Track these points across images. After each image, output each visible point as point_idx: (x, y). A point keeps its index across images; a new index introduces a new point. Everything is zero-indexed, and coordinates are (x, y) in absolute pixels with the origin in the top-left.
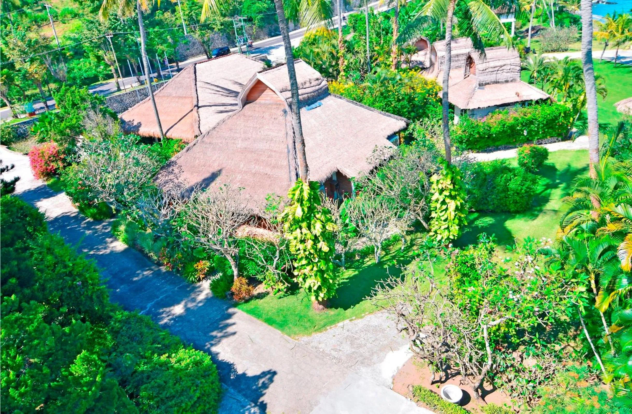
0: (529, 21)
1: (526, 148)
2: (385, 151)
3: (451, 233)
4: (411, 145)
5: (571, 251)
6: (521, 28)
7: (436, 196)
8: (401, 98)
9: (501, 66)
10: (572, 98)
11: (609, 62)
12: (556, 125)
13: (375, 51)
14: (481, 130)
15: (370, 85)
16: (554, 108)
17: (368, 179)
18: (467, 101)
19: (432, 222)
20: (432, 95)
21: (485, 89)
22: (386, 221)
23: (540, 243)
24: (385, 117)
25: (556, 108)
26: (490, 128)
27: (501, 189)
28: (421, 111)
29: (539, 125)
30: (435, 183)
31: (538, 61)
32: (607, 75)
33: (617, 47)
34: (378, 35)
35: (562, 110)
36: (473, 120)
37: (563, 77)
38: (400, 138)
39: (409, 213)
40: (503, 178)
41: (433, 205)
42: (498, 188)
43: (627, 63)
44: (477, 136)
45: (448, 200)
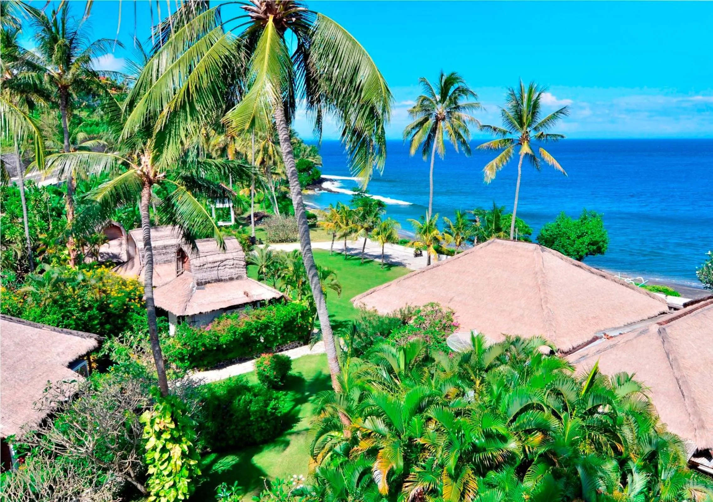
0: (251, 207)
1: (266, 358)
2: (65, 387)
3: (180, 492)
4: (108, 372)
5: (327, 485)
6: (243, 213)
7: (152, 442)
8: (86, 306)
9: (222, 261)
10: (307, 296)
11: (340, 254)
12: (295, 327)
13: (40, 240)
14: (207, 341)
15: (34, 290)
16: (289, 308)
17: (39, 435)
18: (183, 305)
19: (150, 482)
20: (135, 299)
21: (206, 289)
22: (76, 496)
23: (292, 482)
24: (63, 335)
25: (292, 308)
26: (218, 337)
27: (240, 416)
28: (120, 321)
29: (275, 328)
30: (148, 424)
31: (264, 255)
32: (339, 269)
33: (344, 238)
34: (45, 217)
35: (299, 309)
36: (196, 330)
37: (294, 273)
38: (90, 363)
39: (112, 475)
40: (241, 401)
41: (149, 457)
42: (237, 415)
43: (357, 254)
44: (202, 349)
45: (169, 446)
